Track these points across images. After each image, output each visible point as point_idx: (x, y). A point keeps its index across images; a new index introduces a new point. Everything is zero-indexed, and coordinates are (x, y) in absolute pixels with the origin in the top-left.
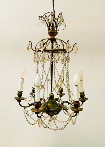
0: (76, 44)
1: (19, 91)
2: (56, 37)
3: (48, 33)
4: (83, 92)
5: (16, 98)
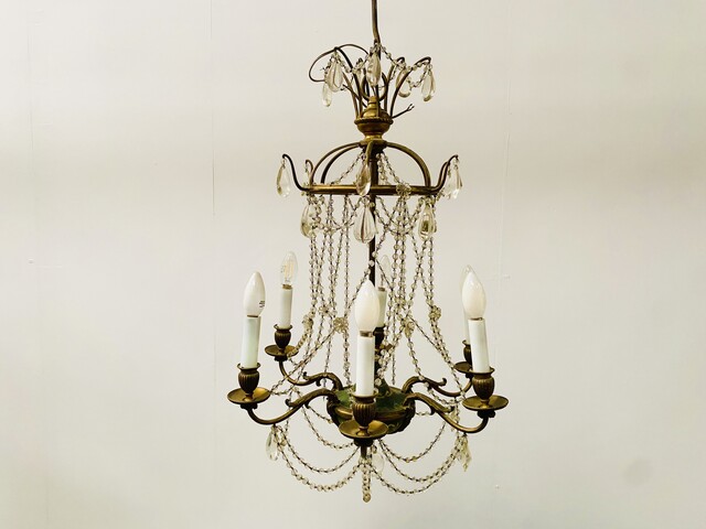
0: (457, 156)
1: (281, 326)
2: (386, 137)
3: (357, 123)
4: (487, 371)
5: (269, 350)
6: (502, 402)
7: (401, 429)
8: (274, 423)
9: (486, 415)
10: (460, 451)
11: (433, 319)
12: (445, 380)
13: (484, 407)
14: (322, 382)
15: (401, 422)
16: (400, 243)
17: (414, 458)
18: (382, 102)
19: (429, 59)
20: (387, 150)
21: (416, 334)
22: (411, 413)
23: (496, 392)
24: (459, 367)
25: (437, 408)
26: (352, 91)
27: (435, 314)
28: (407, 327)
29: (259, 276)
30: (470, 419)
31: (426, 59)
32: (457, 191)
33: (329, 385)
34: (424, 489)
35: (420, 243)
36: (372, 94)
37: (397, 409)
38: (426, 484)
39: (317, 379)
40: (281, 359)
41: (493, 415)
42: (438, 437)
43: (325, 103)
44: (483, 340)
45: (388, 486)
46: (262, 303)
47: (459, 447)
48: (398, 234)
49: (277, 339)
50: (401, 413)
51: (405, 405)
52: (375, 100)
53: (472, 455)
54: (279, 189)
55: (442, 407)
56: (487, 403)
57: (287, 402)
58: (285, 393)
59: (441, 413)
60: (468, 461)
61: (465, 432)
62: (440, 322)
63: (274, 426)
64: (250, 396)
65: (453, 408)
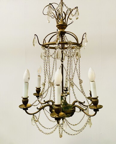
0: (86, 33)
2: (66, 30)
3: (57, 26)
6: (101, 107)
7: (71, 116)
8: (33, 114)
9: (96, 110)
10: (89, 121)
11: (80, 83)
12: (84, 102)
13: (96, 108)
14: (49, 103)
15: (71, 114)
16: (69, 59)
17: (76, 125)
18: (64, 20)
19: (77, 7)
20: (66, 34)
21: (75, 87)
22: (74, 111)
23: (99, 104)
24: (89, 98)
25: (82, 109)
26: (56, 18)
27: (81, 82)
28: (72, 85)
29: (28, 70)
30: (92, 112)
31: (76, 7)
32: (86, 43)
33: (51, 103)
34: (78, 134)
35: (76, 60)
36: (61, 18)
37: (70, 110)
38: (79, 132)
39: (48, 102)
40: (38, 97)
41: (98, 111)
42: (83, 118)
43: (48, 22)
44: (95, 87)
45: (67, 133)
46: (29, 78)
47: (88, 121)
48: (69, 56)
49: (37, 91)
50: (71, 111)
51: (72, 109)
52: (62, 20)
53: (92, 123)
54: (34, 45)
55: (83, 109)
56: (96, 107)
57: (37, 108)
58: (36, 105)
59: (83, 111)
60: (91, 125)
61: (90, 116)
62: (82, 84)
63: (33, 115)
64: (26, 106)
65: (86, 109)
